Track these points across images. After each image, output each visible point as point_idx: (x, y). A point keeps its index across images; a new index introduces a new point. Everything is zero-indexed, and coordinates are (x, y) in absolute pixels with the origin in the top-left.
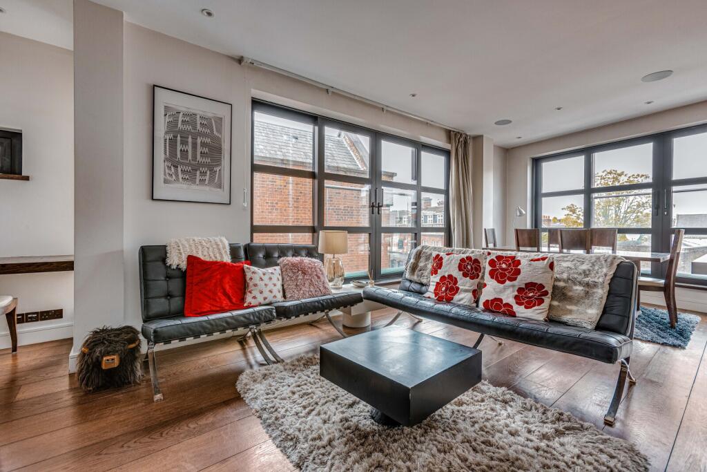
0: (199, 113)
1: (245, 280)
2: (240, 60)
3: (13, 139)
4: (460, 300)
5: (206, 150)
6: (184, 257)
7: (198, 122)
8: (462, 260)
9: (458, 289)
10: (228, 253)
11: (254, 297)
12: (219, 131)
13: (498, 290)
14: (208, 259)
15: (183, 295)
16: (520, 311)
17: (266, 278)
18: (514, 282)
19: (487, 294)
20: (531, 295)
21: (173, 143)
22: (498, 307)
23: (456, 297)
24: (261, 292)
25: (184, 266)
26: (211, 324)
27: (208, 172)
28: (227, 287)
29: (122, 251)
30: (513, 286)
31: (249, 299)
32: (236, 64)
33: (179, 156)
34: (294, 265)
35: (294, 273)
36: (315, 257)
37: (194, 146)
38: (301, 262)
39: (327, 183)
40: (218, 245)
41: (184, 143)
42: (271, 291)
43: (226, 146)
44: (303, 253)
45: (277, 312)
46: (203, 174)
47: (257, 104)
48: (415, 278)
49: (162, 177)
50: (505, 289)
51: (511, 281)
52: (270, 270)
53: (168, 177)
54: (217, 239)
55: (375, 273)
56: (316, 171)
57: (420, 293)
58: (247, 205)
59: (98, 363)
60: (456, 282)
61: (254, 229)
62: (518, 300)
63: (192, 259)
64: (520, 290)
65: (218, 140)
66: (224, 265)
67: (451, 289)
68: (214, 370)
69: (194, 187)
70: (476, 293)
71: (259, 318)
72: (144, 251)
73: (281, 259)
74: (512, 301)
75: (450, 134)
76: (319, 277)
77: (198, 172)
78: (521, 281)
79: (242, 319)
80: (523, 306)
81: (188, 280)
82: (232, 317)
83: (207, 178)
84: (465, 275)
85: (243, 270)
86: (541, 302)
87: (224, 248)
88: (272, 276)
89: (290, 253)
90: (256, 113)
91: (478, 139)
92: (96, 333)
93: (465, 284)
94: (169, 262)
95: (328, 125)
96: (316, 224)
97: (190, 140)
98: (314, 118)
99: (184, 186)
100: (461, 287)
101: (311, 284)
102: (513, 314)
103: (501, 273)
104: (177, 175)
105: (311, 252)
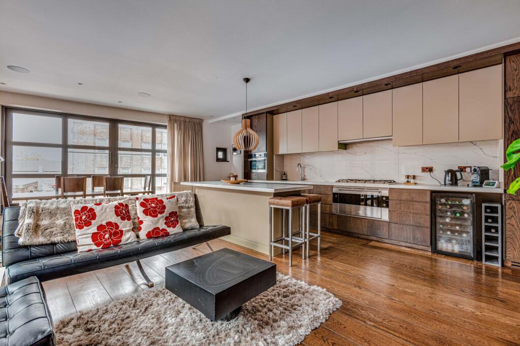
4: (127, 240)
9: (122, 231)
13: (155, 222)
16: (171, 230)
18: (163, 214)
20: (173, 219)
22: (158, 233)
23: (123, 239)
30: (163, 217)
50: (158, 220)
51: (161, 214)
60: (117, 226)
62: (167, 224)
64: (167, 218)
67: (116, 234)
74: (165, 227)
78: (166, 213)
80: (171, 228)
84: (123, 219)
86: (178, 222)
93: (125, 225)
100: (124, 229)
102: (167, 234)
103: (153, 210)
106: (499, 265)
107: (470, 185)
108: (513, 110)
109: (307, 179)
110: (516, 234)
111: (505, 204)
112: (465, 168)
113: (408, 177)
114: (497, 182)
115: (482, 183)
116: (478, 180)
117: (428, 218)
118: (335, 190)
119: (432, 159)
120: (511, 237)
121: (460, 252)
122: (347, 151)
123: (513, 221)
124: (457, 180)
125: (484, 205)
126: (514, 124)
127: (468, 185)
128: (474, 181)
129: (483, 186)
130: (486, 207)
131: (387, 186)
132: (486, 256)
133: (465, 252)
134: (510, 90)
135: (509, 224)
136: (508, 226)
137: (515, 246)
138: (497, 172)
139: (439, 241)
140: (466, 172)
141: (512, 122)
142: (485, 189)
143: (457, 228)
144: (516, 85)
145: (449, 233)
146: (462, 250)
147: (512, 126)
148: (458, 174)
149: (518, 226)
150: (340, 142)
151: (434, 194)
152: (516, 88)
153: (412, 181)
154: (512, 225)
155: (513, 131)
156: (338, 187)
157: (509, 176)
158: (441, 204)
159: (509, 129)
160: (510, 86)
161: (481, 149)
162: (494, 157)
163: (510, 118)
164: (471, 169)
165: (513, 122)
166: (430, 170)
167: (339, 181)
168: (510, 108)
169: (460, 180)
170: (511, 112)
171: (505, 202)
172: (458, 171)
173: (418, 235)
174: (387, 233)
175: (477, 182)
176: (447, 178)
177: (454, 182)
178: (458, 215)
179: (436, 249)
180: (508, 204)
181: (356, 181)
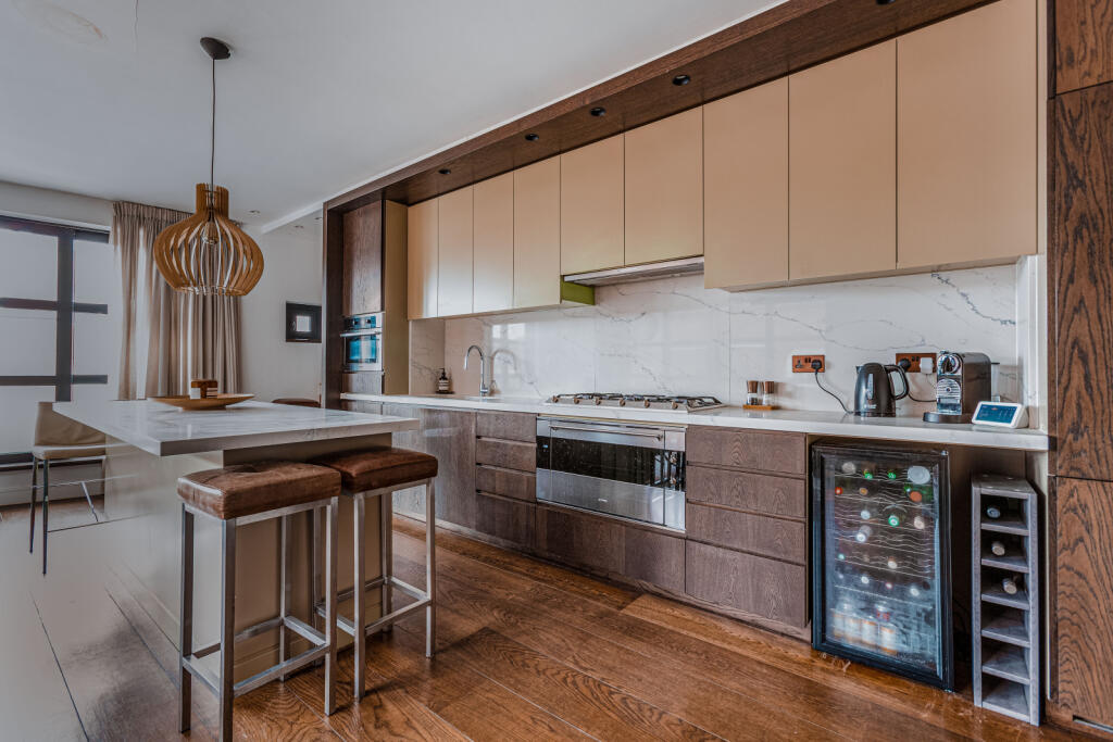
106: (1031, 717)
107: (932, 418)
108: (1083, 139)
109: (499, 392)
110: (1095, 609)
111: (1053, 493)
112: (917, 357)
113: (754, 386)
114: (1019, 406)
115: (968, 409)
116: (957, 397)
117: (799, 531)
118: (543, 429)
119: (820, 331)
120: (1075, 619)
121: (900, 654)
122: (597, 307)
123: (1081, 559)
124: (892, 398)
125: (977, 491)
126: (1084, 191)
127: (925, 417)
128: (943, 401)
129: (974, 420)
130: (987, 501)
131: (684, 417)
132: (985, 677)
133: (914, 656)
134: (1071, 61)
135: (1069, 569)
136: (1064, 576)
137: (1088, 655)
138: (1016, 372)
139: (834, 607)
140: (918, 370)
141: (1075, 182)
142: (981, 434)
143: (892, 565)
144: (1091, 40)
145: (865, 580)
146: (906, 648)
147: (1077, 195)
148: (896, 378)
149: (1099, 577)
150: (567, 279)
151: (818, 449)
152: (1094, 52)
153: (765, 398)
154: (1080, 575)
155: (1082, 217)
156: (551, 418)
157: (1066, 388)
158: (842, 483)
159: (1069, 209)
160: (1069, 49)
161: (964, 295)
162: (1004, 322)
163: (1069, 167)
164: (934, 362)
165: (1082, 184)
166: (816, 364)
167: (556, 400)
168: (1072, 132)
169: (901, 397)
170: (1076, 146)
171: (1052, 485)
172: (896, 369)
173: (771, 589)
174: (680, 574)
175: (954, 407)
176: (864, 391)
177: (884, 405)
178: (894, 521)
179: (824, 639)
180: (1062, 491)
181: (599, 398)
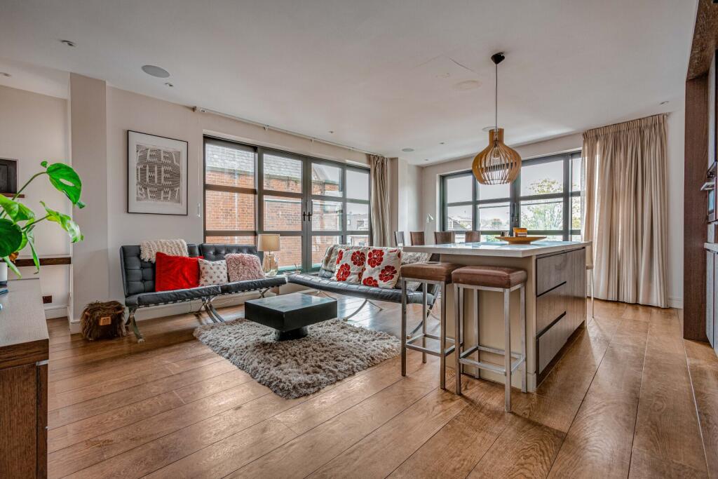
0: (163, 149)
1: (199, 269)
2: (194, 109)
3: (8, 166)
4: (350, 280)
5: (168, 176)
6: (154, 253)
7: (162, 155)
8: (354, 254)
9: (350, 272)
10: (187, 250)
11: (206, 281)
12: (178, 162)
13: (371, 272)
14: (171, 255)
15: (154, 279)
16: (381, 283)
17: (215, 268)
18: (380, 266)
19: (365, 275)
20: (388, 273)
21: (143, 171)
22: (371, 282)
23: (348, 278)
24: (211, 277)
25: (154, 260)
26: (175, 295)
27: (170, 192)
28: (186, 274)
29: (107, 250)
30: (379, 269)
31: (202, 281)
32: (191, 111)
33: (148, 180)
34: (236, 259)
35: (237, 265)
36: (254, 254)
37: (159, 173)
38: (242, 257)
39: (266, 198)
40: (178, 245)
41: (152, 171)
42: (218, 277)
43: (183, 173)
44: (245, 251)
45: (221, 289)
46: (166, 193)
47: (207, 139)
48: (328, 268)
49: (136, 196)
50: (375, 271)
51: (378, 265)
52: (218, 262)
53: (140, 196)
54: (178, 241)
55: (307, 267)
56: (257, 188)
57: (329, 278)
58: (200, 216)
59: (97, 321)
60: (349, 268)
61: (206, 234)
62: (381, 277)
63: (159, 255)
64: (383, 271)
65: (178, 168)
66: (184, 259)
67: (346, 273)
68: (177, 329)
69: (159, 203)
70: (360, 275)
71: (209, 293)
72: (124, 251)
73: (227, 255)
74: (377, 278)
75: (370, 157)
76: (255, 268)
77: (162, 192)
78: (383, 265)
79: (197, 292)
80: (383, 281)
81: (157, 269)
82: (190, 291)
83: (169, 196)
84: (355, 263)
85: (198, 262)
86: (392, 277)
87: (183, 247)
88: (219, 266)
89: (235, 251)
90: (207, 145)
91: (394, 160)
92: (91, 305)
93: (354, 269)
94: (143, 257)
95: (266, 153)
96: (257, 229)
97: (156, 169)
98: (254, 148)
99: (152, 202)
100: (352, 272)
101: (249, 272)
102: (377, 286)
103: (373, 261)
104: (146, 194)
105: (251, 250)
